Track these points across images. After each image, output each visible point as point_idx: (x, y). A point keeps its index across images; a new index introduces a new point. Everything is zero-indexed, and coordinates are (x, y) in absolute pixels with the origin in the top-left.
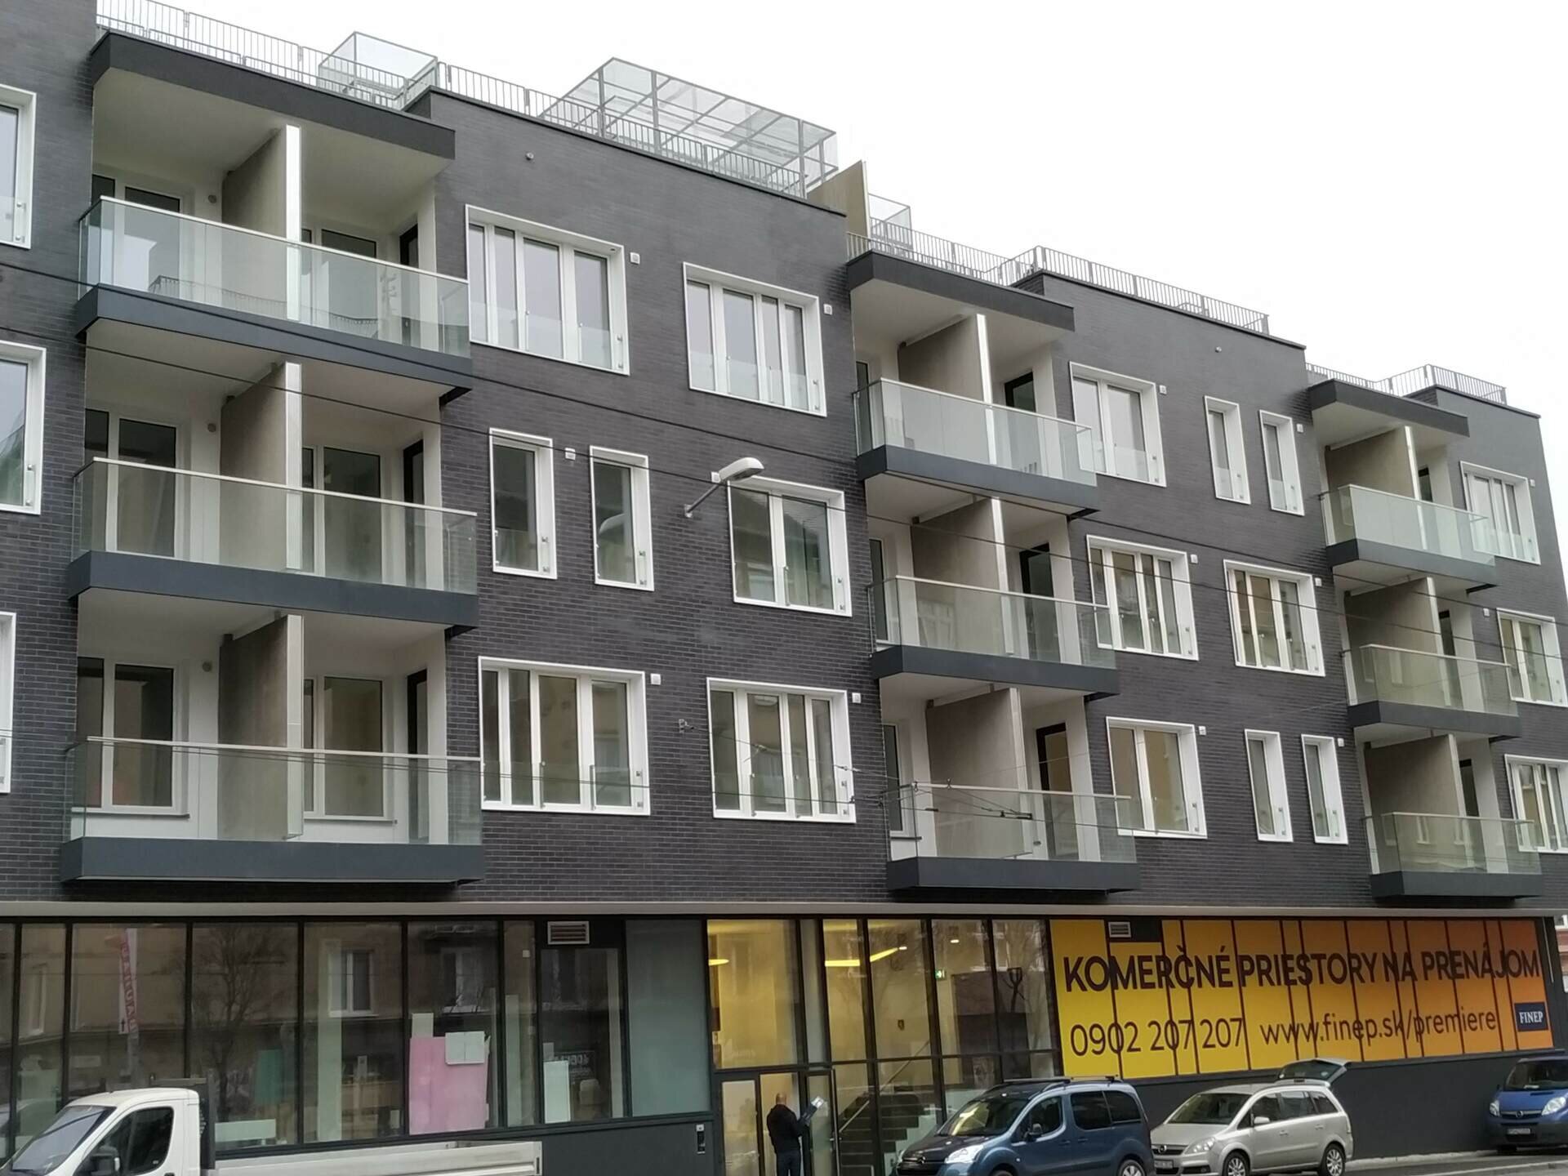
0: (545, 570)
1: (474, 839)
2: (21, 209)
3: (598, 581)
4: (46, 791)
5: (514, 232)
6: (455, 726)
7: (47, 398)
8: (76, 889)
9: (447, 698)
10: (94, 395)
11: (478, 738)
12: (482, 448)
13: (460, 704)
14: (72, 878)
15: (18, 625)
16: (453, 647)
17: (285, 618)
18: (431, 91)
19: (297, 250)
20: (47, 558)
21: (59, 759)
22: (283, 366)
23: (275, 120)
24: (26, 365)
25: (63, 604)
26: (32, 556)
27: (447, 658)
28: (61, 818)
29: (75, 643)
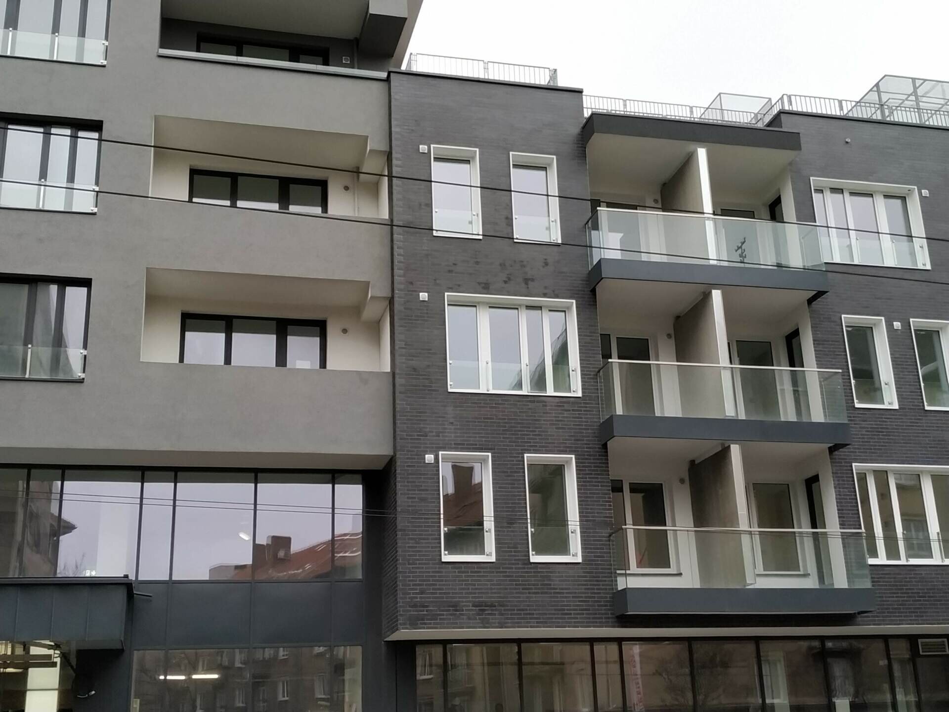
0: (889, 404)
1: (866, 584)
2: (554, 223)
3: (927, 408)
4: (601, 561)
5: (842, 190)
6: (842, 510)
7: (579, 329)
8: (625, 621)
9: (835, 492)
10: (604, 324)
11: (859, 517)
12: (838, 328)
13: (844, 495)
14: (621, 614)
15: (576, 462)
16: (835, 459)
17: (729, 446)
18: (781, 113)
19: (711, 222)
20: (587, 422)
21: (606, 541)
22: (710, 293)
23: (691, 146)
24: (565, 311)
25: (598, 448)
26: (579, 421)
27: (832, 465)
28: (611, 577)
29: (608, 471)
